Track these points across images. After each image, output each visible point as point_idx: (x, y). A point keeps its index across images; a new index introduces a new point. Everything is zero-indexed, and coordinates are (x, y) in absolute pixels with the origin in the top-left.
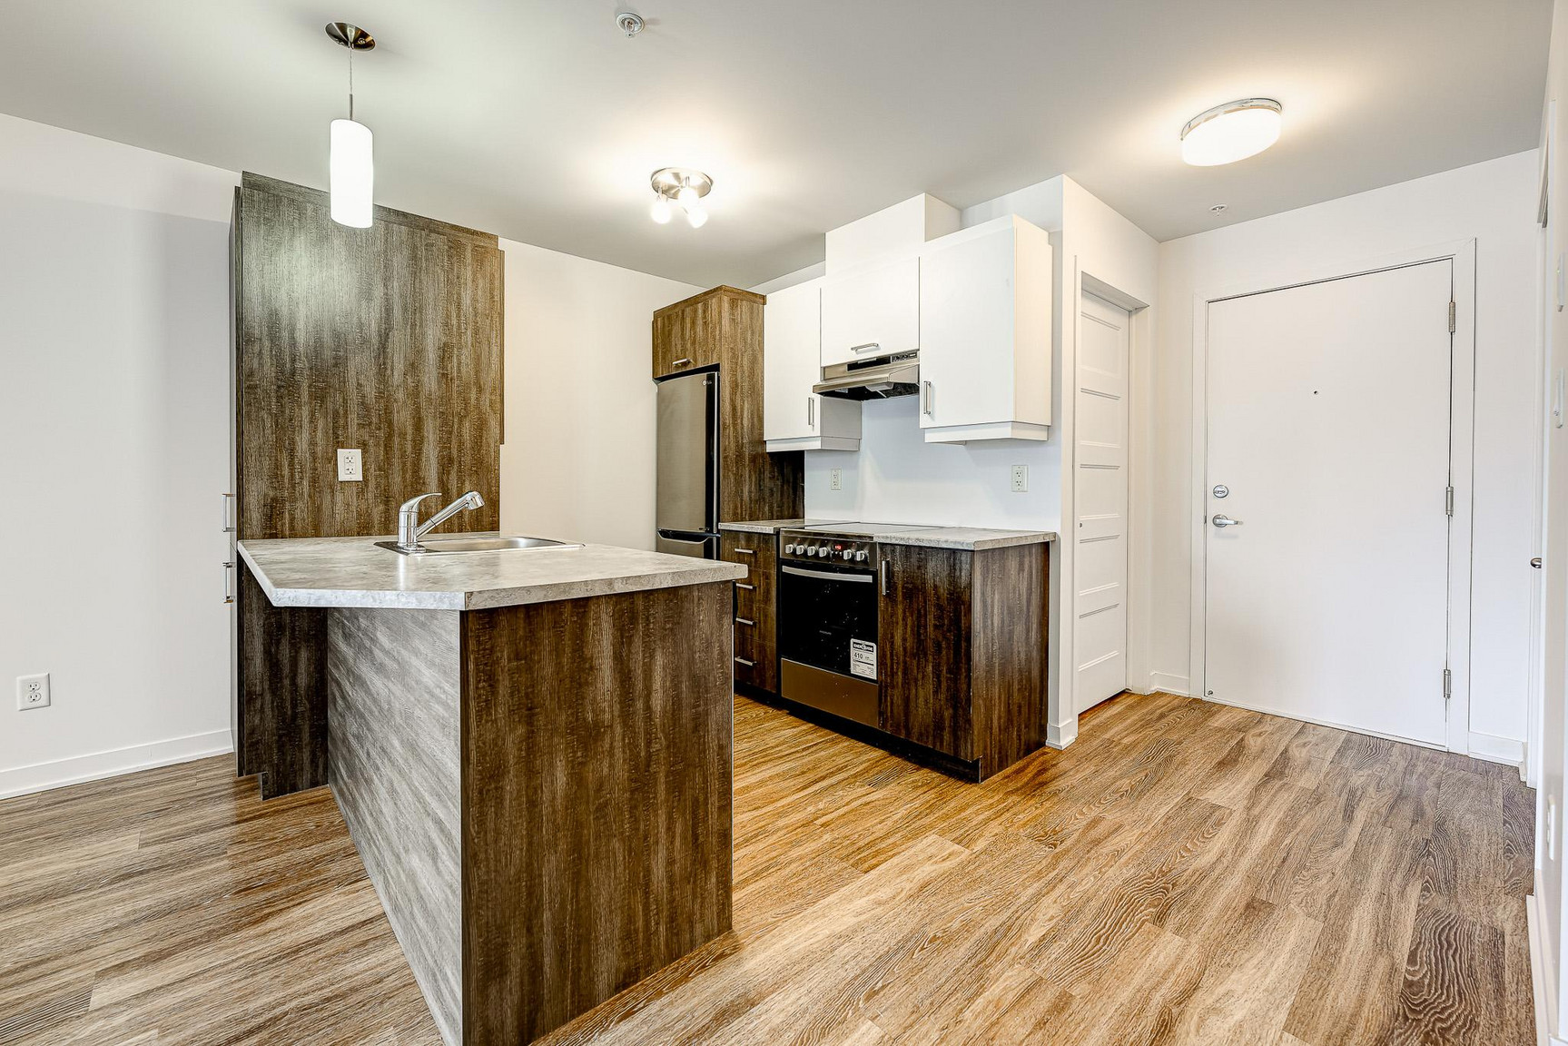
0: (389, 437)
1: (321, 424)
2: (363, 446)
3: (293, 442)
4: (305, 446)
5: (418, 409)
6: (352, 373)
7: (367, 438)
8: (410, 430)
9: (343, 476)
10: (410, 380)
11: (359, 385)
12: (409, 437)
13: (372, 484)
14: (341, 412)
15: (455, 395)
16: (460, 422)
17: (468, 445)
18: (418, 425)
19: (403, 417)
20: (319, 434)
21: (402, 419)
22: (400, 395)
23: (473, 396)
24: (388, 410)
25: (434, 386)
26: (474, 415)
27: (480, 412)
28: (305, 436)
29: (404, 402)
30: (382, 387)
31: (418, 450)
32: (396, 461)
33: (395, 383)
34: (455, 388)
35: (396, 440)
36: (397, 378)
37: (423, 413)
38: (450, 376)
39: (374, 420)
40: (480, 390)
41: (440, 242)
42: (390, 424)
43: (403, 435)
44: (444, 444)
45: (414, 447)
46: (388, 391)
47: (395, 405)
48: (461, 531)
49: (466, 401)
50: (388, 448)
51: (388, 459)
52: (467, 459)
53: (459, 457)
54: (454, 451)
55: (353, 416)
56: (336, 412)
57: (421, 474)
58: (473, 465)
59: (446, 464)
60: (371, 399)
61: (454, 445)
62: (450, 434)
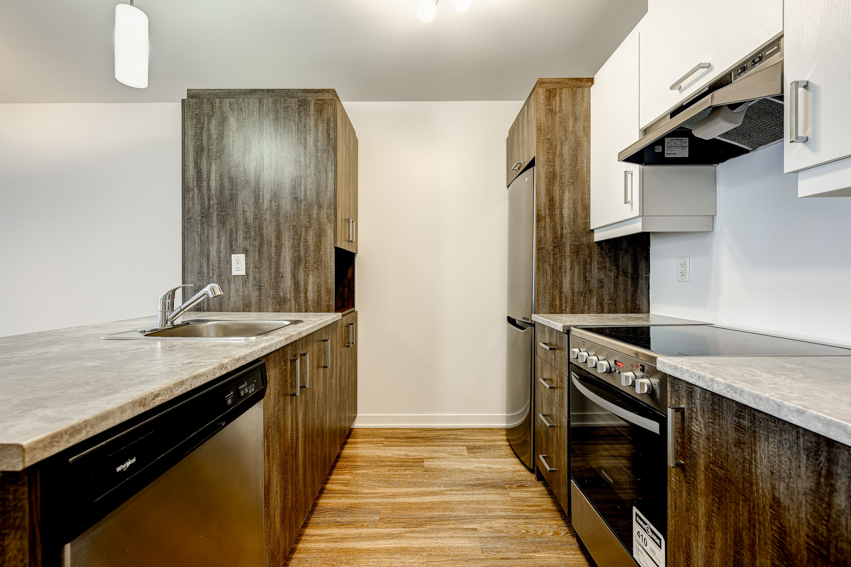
0: (261, 245)
1: (223, 239)
2: (246, 252)
3: (208, 250)
4: (215, 254)
5: (278, 225)
6: (240, 204)
7: (248, 247)
8: (273, 240)
9: (234, 273)
10: (274, 205)
11: (244, 211)
12: (273, 244)
13: (251, 277)
14: (234, 230)
15: (302, 212)
16: (306, 231)
17: (312, 248)
18: (279, 238)
19: (269, 231)
20: (222, 245)
21: (269, 232)
23: (315, 212)
24: (260, 227)
25: (289, 207)
26: (315, 225)
27: (320, 224)
28: (215, 247)
29: (270, 220)
30: (257, 211)
31: (279, 253)
32: (265, 261)
33: (265, 208)
34: (303, 207)
35: (265, 247)
36: (266, 204)
37: (282, 227)
38: (299, 199)
39: (253, 234)
40: (320, 207)
41: (293, 103)
42: (262, 236)
43: (269, 243)
44: (296, 248)
45: (276, 252)
46: (261, 214)
47: (265, 223)
48: (306, 311)
49: (310, 217)
50: (260, 252)
51: (260, 260)
52: (311, 260)
53: (306, 257)
54: (302, 253)
55: (240, 232)
56: (231, 230)
57: (281, 270)
58: (315, 263)
59: (297, 262)
60: (251, 220)
61: (302, 249)
62: (300, 241)
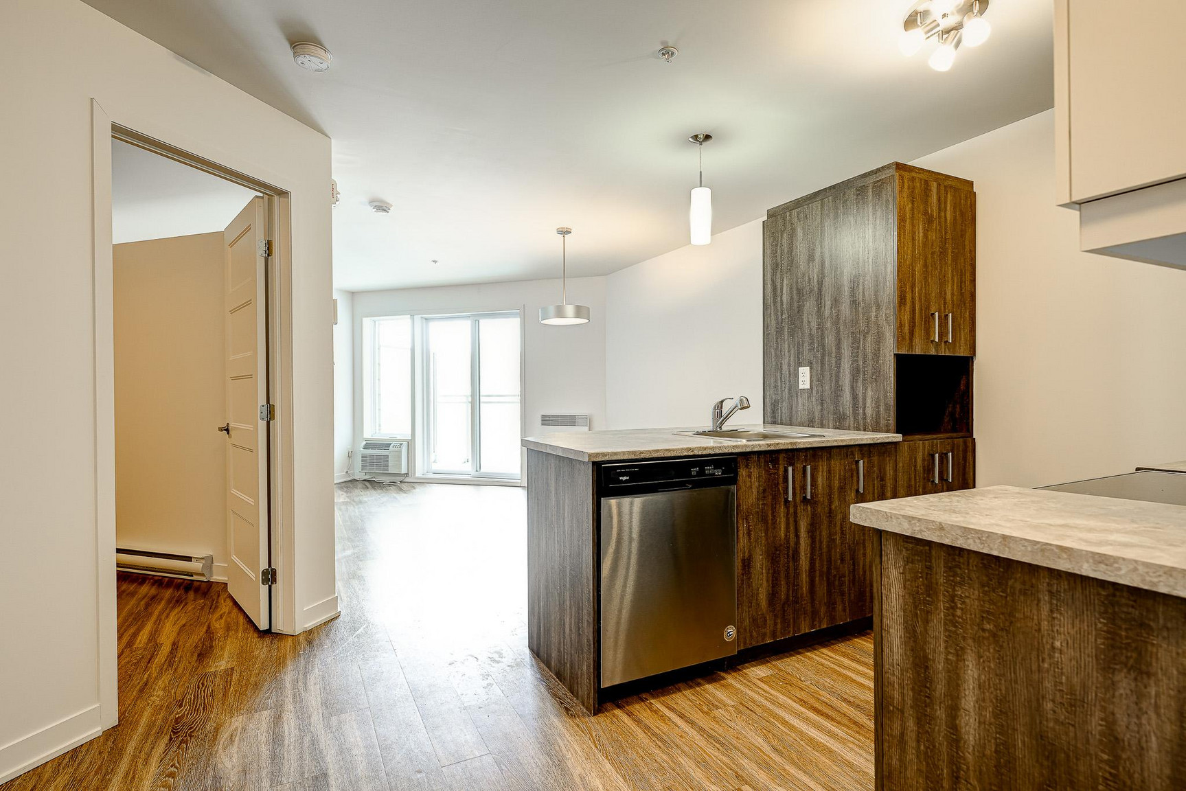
0: (823, 356)
1: (792, 351)
2: (810, 364)
3: (781, 364)
4: (786, 367)
5: (838, 333)
6: (805, 315)
7: (812, 359)
8: (834, 350)
9: (801, 387)
10: (834, 312)
11: (809, 322)
12: (833, 355)
13: (814, 392)
14: (801, 342)
15: (861, 316)
16: (865, 337)
17: (870, 357)
18: (838, 348)
19: (830, 340)
20: (792, 358)
21: (830, 342)
22: (829, 325)
23: (873, 314)
24: (823, 337)
25: (848, 312)
26: (873, 330)
27: (879, 327)
28: (786, 361)
29: (831, 329)
30: (820, 320)
31: (838, 365)
32: (827, 373)
33: (826, 316)
34: (861, 310)
35: (827, 358)
36: (827, 312)
37: (842, 337)
38: (857, 302)
39: (816, 345)
40: (878, 307)
41: (851, 194)
42: (824, 346)
43: (830, 354)
44: (854, 359)
45: (836, 362)
46: (823, 323)
47: (826, 332)
48: (865, 430)
49: (868, 320)
50: (822, 364)
51: (822, 372)
52: (869, 370)
53: (864, 367)
54: (861, 363)
55: (806, 344)
56: (799, 343)
57: (840, 384)
58: (873, 373)
59: (856, 373)
60: (814, 331)
61: (860, 358)
62: (858, 349)
